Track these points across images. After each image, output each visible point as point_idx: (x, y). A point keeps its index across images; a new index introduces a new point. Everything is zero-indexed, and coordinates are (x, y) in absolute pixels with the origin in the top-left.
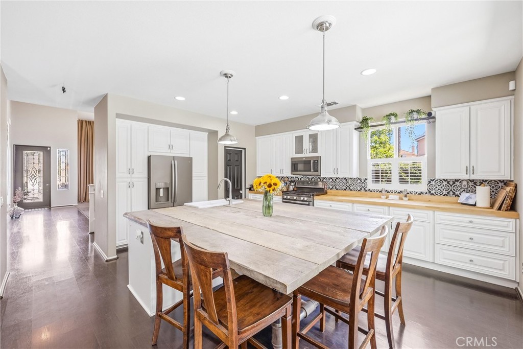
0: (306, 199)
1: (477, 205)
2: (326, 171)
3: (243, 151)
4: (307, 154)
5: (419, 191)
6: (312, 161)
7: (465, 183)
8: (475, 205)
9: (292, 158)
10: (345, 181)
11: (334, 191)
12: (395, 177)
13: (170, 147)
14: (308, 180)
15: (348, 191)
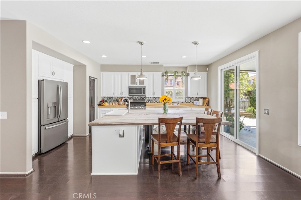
0: (143, 108)
1: (200, 105)
2: (148, 94)
3: (96, 80)
4: (137, 85)
5: (182, 101)
6: (142, 89)
7: (195, 98)
8: (199, 105)
9: (129, 87)
10: (154, 98)
11: (149, 103)
12: (174, 96)
13: (53, 73)
14: (135, 98)
15: (156, 103)
